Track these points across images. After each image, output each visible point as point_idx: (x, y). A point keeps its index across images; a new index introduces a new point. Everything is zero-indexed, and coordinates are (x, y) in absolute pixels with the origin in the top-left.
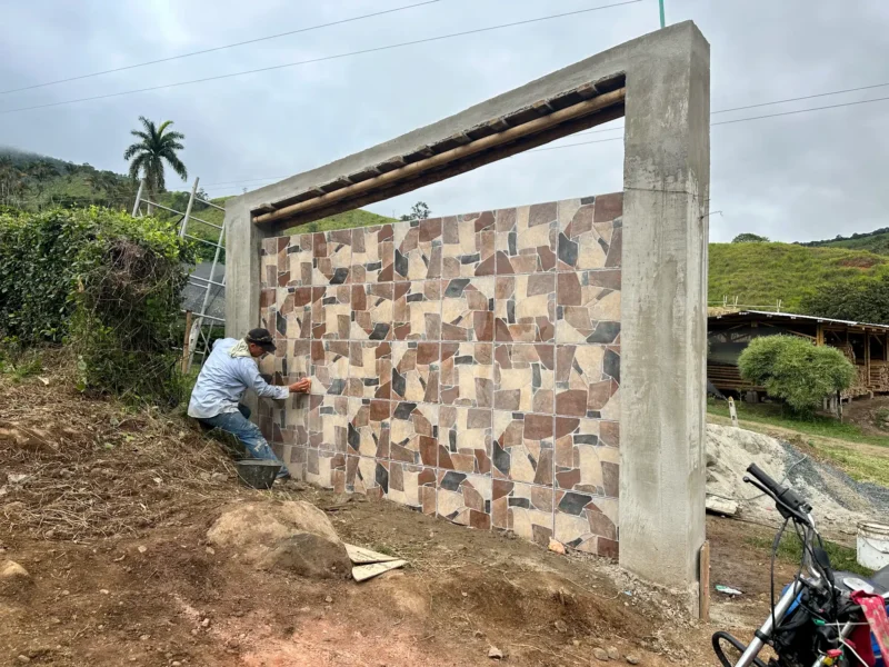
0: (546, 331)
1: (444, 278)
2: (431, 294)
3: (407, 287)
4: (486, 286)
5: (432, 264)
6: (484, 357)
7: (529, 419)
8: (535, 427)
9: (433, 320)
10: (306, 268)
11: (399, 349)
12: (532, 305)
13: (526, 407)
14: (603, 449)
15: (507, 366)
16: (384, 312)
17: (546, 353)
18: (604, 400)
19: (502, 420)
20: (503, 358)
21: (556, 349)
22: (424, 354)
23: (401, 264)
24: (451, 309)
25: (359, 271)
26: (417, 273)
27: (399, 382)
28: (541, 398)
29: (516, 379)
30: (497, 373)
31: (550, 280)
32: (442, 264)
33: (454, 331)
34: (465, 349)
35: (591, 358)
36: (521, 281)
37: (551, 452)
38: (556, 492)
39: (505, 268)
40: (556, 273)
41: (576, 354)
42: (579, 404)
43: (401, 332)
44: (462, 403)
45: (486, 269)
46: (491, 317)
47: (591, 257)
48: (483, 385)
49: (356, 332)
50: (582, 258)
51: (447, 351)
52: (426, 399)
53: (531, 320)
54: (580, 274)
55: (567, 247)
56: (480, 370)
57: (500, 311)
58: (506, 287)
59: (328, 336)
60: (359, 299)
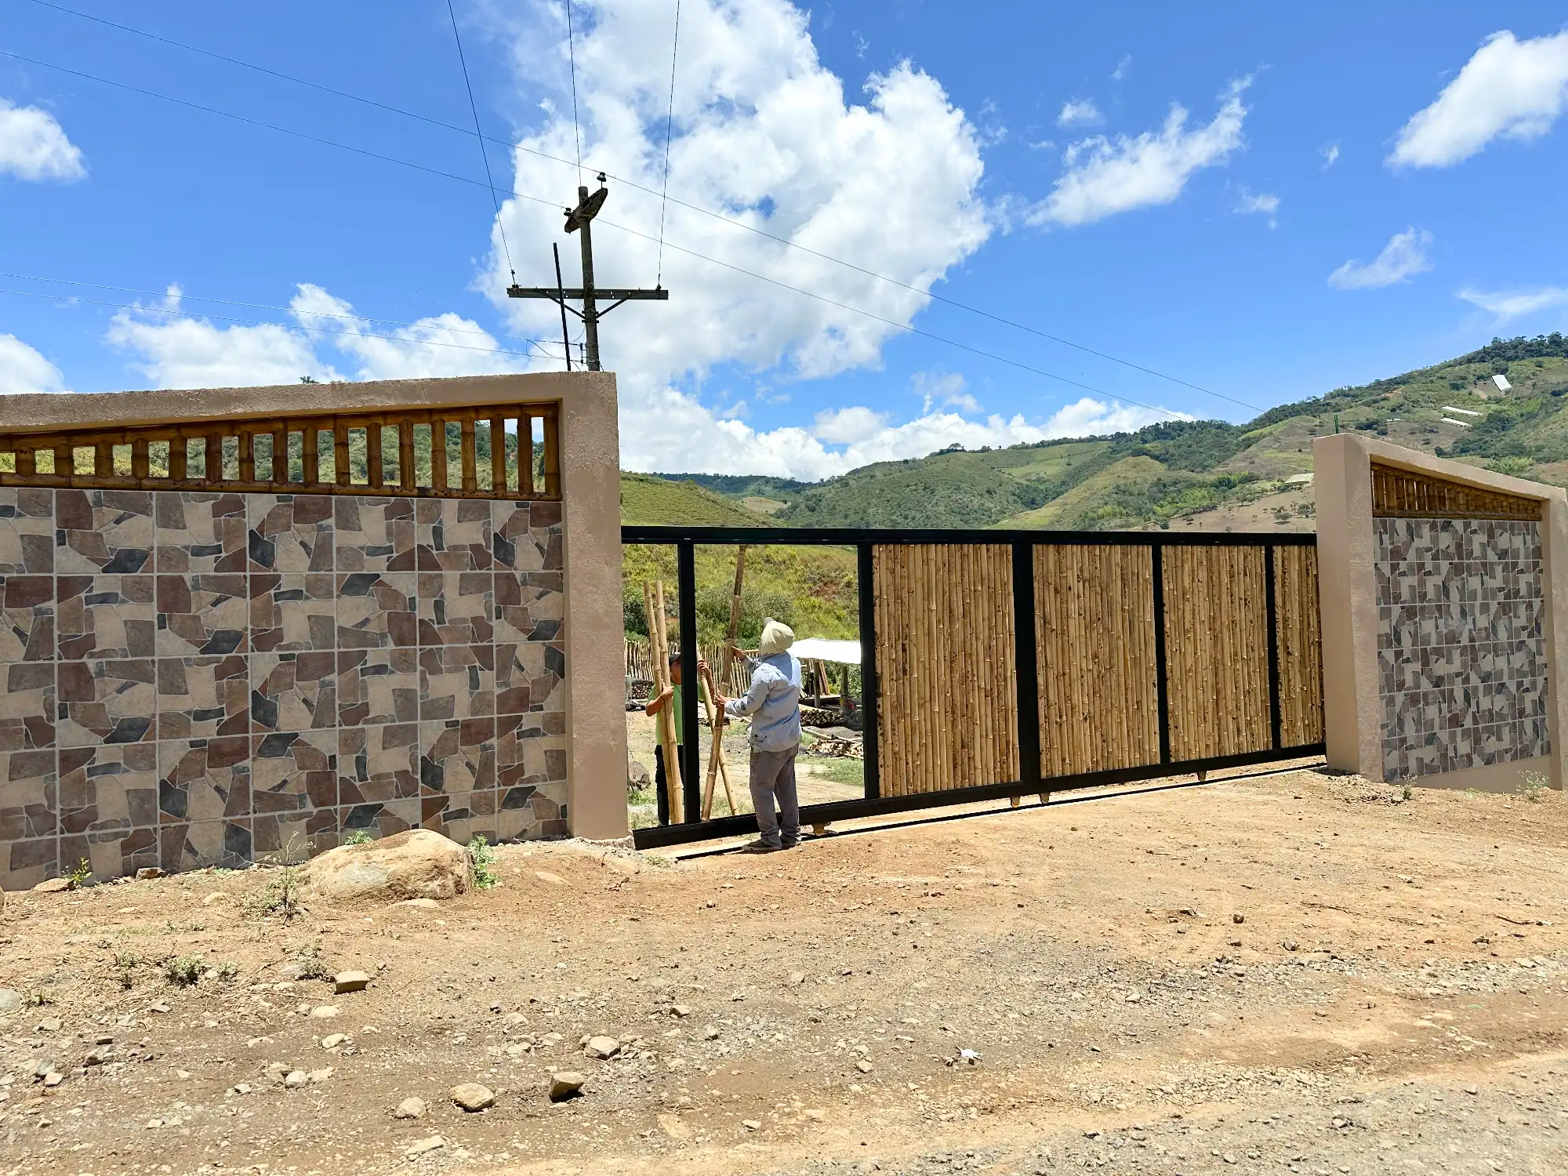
0: (481, 628)
1: (337, 572)
2: (316, 588)
3: (274, 581)
4: (406, 583)
5: (319, 555)
6: (403, 663)
7: (467, 725)
8: (472, 733)
9: (320, 625)
11: (262, 665)
12: (464, 606)
13: (461, 714)
14: (546, 738)
15: (436, 671)
16: (236, 614)
17: (484, 655)
18: (546, 694)
19: (430, 732)
20: (431, 663)
21: (495, 649)
22: (301, 666)
23: (261, 547)
24: (349, 611)
25: (175, 557)
26: (292, 563)
27: (264, 710)
28: (480, 702)
29: (451, 685)
30: (423, 680)
31: (486, 579)
32: (335, 555)
33: (359, 634)
34: (375, 656)
35: (532, 656)
36: (451, 577)
37: (493, 753)
38: (497, 789)
39: (427, 561)
40: (493, 572)
41: (518, 653)
42: (522, 700)
43: (265, 640)
44: (374, 721)
45: (403, 563)
46: (410, 618)
47: (528, 559)
48: (405, 698)
49: (170, 645)
50: (520, 559)
51: (347, 662)
52: (316, 724)
53: (464, 620)
54: (518, 575)
55: (503, 547)
56: (399, 680)
57: (425, 611)
58: (431, 586)
59: (102, 654)
60: (174, 598)
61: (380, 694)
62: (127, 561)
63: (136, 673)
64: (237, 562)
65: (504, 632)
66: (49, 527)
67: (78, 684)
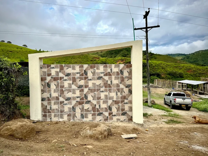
0: (118, 86)
1: (96, 76)
2: (93, 79)
3: (87, 78)
4: (106, 78)
5: (94, 73)
6: (106, 91)
7: (116, 101)
9: (94, 84)
10: (57, 73)
11: (86, 90)
12: (115, 82)
13: (115, 99)
14: (129, 104)
15: (111, 92)
16: (82, 82)
17: (118, 90)
18: (129, 97)
19: (110, 102)
21: (120, 89)
22: (91, 90)
23: (86, 73)
24: (98, 82)
25: (74, 74)
26: (90, 75)
27: (86, 97)
28: (118, 97)
29: (113, 94)
30: (109, 93)
32: (96, 74)
33: (99, 86)
34: (102, 89)
35: (126, 90)
36: (113, 77)
37: (120, 106)
38: (121, 112)
39: (110, 75)
40: (120, 76)
42: (124, 98)
43: (86, 86)
44: (101, 99)
45: (106, 75)
46: (107, 83)
47: (126, 74)
48: (106, 96)
49: (74, 87)
50: (124, 74)
51: (98, 90)
52: (93, 99)
53: (115, 84)
54: (124, 77)
55: (122, 72)
56: (105, 93)
57: (109, 82)
58: (110, 78)
59: (65, 88)
60: (74, 80)
61: (102, 95)
62: (68, 75)
63: (69, 91)
64: (82, 75)
65: (122, 86)
66: (58, 70)
67: (62, 92)
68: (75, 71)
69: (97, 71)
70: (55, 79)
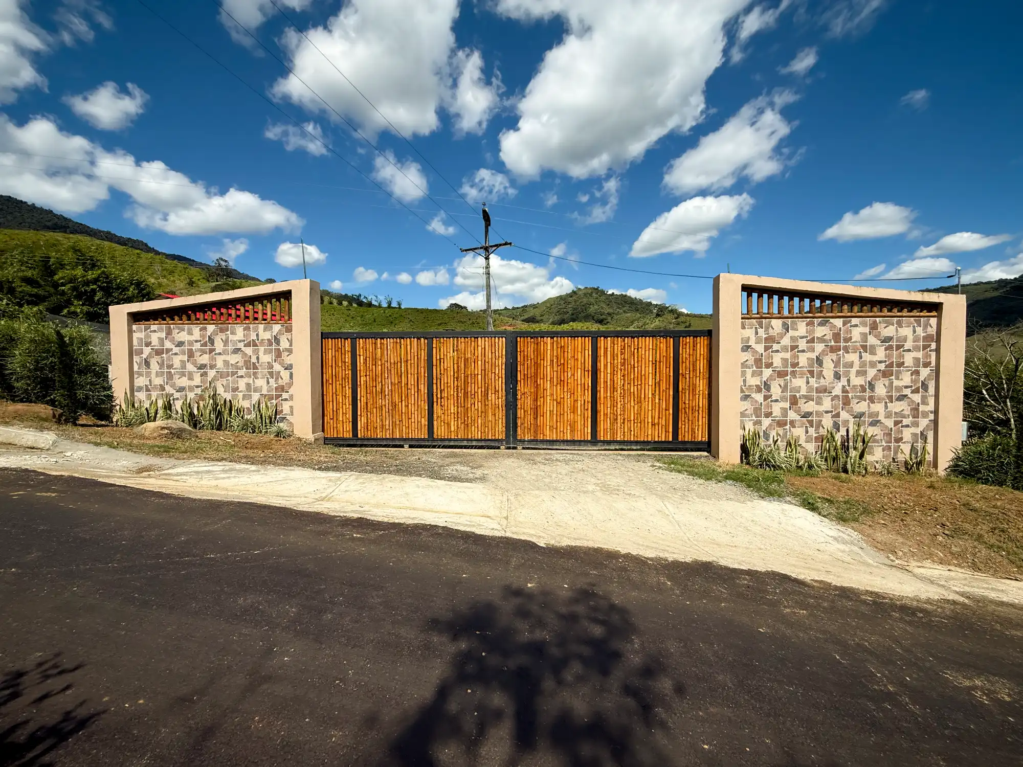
0: (270, 366)
1: (230, 348)
2: (225, 352)
3: (214, 350)
4: (249, 351)
5: (226, 342)
6: (248, 375)
7: (266, 395)
9: (226, 363)
10: (161, 340)
11: (212, 373)
12: (265, 358)
13: (264, 392)
14: (290, 402)
15: (257, 378)
16: (205, 359)
17: (271, 374)
18: (290, 387)
20: (256, 376)
21: (274, 372)
22: (221, 375)
23: (212, 341)
24: (234, 359)
25: (191, 343)
26: (219, 346)
28: (270, 388)
29: (261, 383)
30: (253, 380)
31: (272, 350)
32: (230, 342)
33: (236, 366)
34: (240, 373)
35: (285, 375)
36: (261, 349)
39: (255, 345)
40: (274, 348)
41: (281, 374)
42: (281, 389)
43: (212, 367)
44: (240, 392)
45: (247, 345)
46: (250, 361)
47: (284, 344)
48: (248, 385)
49: (190, 367)
50: (282, 343)
51: (233, 374)
52: (225, 391)
53: (265, 363)
54: (281, 348)
55: (277, 341)
56: (246, 380)
57: (254, 360)
58: (256, 352)
59: (175, 369)
60: (191, 354)
61: (242, 384)
62: (180, 344)
63: (182, 374)
64: (205, 345)
65: (277, 367)
66: (163, 335)
67: (170, 376)
68: (192, 338)
69: (231, 337)
70: (159, 352)
